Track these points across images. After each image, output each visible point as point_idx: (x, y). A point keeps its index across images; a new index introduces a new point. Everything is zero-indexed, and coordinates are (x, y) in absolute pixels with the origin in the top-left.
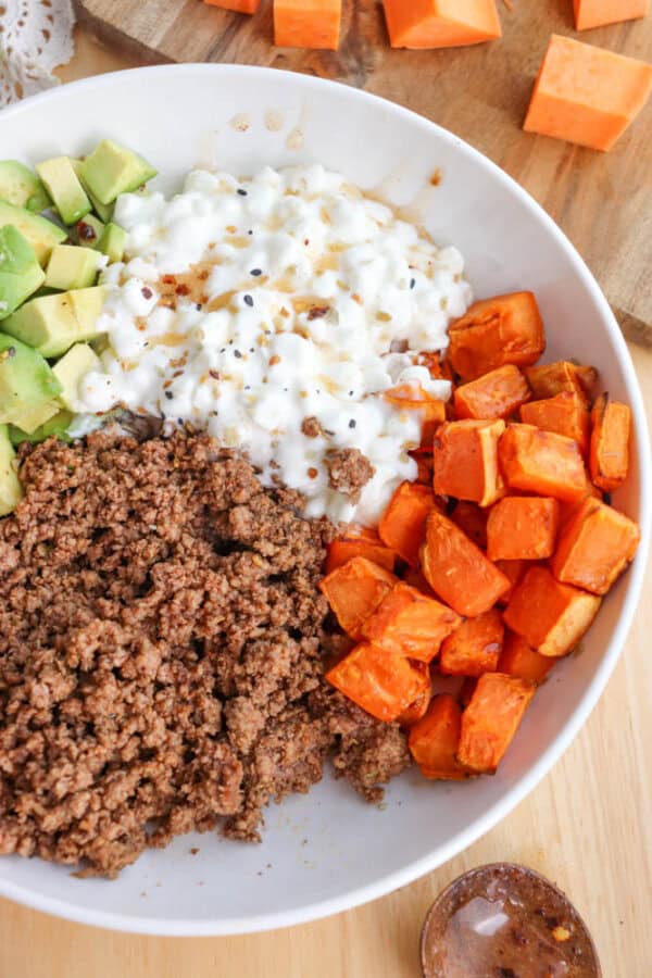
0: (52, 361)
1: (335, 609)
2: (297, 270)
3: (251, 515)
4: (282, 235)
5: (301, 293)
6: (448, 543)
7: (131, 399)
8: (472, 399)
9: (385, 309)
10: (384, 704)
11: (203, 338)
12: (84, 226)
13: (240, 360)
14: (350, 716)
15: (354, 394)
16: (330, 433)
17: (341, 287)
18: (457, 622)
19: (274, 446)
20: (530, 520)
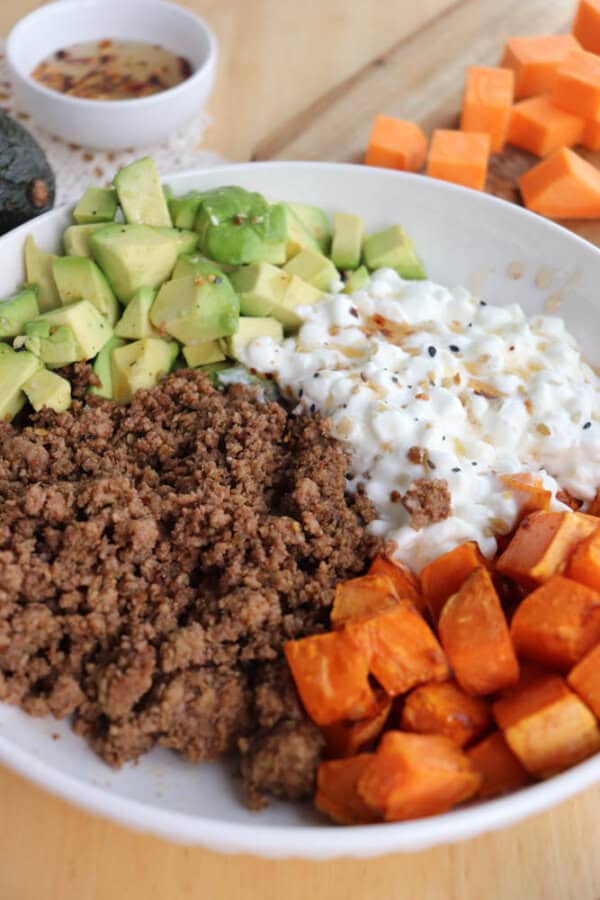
0: (242, 315)
1: (337, 603)
2: (490, 362)
3: (318, 494)
5: (482, 378)
6: (478, 598)
7: (285, 376)
9: (549, 424)
10: (320, 696)
11: (375, 353)
13: (393, 384)
14: (281, 694)
15: (478, 466)
16: (432, 466)
17: (521, 392)
18: (441, 671)
19: (376, 459)
20: (570, 602)
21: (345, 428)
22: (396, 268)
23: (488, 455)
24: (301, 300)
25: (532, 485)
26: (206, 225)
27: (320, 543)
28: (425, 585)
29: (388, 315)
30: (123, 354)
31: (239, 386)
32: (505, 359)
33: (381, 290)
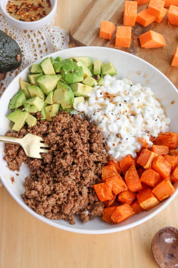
0: (75, 97)
1: (103, 173)
2: (134, 105)
3: (97, 146)
4: (135, 97)
5: (132, 110)
6: (133, 172)
7: (86, 112)
8: (155, 149)
9: (147, 122)
10: (102, 197)
11: (107, 107)
12: (97, 76)
13: (112, 115)
14: (94, 196)
15: (132, 135)
16: (122, 139)
17: (141, 113)
18: (126, 189)
19: (109, 135)
20: (152, 175)
21: (101, 128)
23: (134, 131)
24: (88, 91)
25: (144, 141)
26: (64, 73)
27: (99, 158)
28: (121, 166)
29: (109, 92)
30: (47, 108)
31: (76, 115)
32: (137, 103)
33: (107, 84)
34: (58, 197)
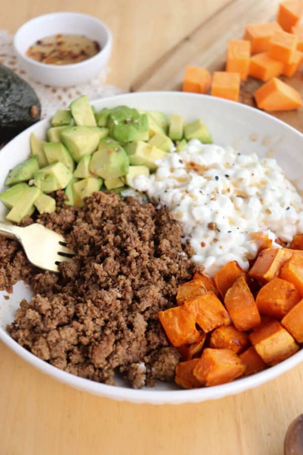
0: (131, 165)
1: (179, 293)
2: (243, 181)
3: (170, 246)
4: (245, 170)
5: (240, 189)
7: (151, 192)
9: (270, 209)
11: (191, 180)
13: (200, 194)
14: (158, 335)
15: (239, 229)
16: (219, 231)
17: (257, 194)
19: (194, 228)
20: (281, 289)
21: (179, 215)
22: (200, 139)
23: (244, 224)
24: (157, 157)
25: (263, 237)
26: (112, 125)
27: (173, 267)
28: (217, 283)
29: (196, 162)
30: (78, 185)
31: (131, 197)
32: (250, 179)
33: (193, 150)
34: (81, 327)
